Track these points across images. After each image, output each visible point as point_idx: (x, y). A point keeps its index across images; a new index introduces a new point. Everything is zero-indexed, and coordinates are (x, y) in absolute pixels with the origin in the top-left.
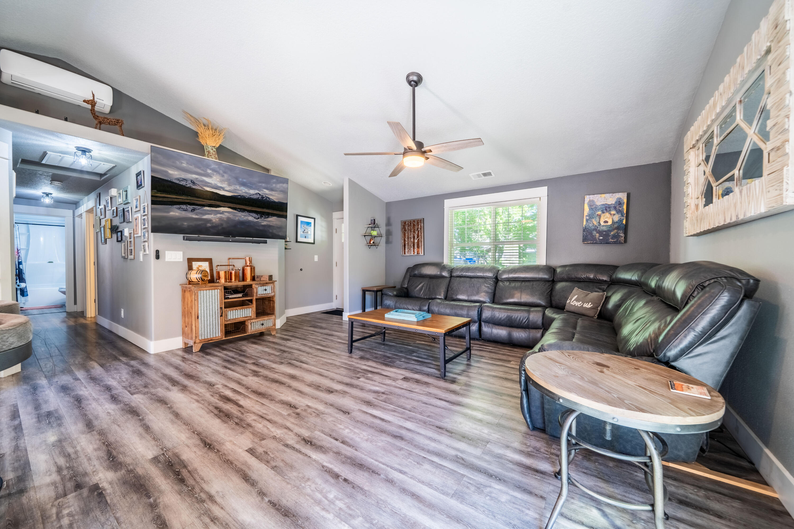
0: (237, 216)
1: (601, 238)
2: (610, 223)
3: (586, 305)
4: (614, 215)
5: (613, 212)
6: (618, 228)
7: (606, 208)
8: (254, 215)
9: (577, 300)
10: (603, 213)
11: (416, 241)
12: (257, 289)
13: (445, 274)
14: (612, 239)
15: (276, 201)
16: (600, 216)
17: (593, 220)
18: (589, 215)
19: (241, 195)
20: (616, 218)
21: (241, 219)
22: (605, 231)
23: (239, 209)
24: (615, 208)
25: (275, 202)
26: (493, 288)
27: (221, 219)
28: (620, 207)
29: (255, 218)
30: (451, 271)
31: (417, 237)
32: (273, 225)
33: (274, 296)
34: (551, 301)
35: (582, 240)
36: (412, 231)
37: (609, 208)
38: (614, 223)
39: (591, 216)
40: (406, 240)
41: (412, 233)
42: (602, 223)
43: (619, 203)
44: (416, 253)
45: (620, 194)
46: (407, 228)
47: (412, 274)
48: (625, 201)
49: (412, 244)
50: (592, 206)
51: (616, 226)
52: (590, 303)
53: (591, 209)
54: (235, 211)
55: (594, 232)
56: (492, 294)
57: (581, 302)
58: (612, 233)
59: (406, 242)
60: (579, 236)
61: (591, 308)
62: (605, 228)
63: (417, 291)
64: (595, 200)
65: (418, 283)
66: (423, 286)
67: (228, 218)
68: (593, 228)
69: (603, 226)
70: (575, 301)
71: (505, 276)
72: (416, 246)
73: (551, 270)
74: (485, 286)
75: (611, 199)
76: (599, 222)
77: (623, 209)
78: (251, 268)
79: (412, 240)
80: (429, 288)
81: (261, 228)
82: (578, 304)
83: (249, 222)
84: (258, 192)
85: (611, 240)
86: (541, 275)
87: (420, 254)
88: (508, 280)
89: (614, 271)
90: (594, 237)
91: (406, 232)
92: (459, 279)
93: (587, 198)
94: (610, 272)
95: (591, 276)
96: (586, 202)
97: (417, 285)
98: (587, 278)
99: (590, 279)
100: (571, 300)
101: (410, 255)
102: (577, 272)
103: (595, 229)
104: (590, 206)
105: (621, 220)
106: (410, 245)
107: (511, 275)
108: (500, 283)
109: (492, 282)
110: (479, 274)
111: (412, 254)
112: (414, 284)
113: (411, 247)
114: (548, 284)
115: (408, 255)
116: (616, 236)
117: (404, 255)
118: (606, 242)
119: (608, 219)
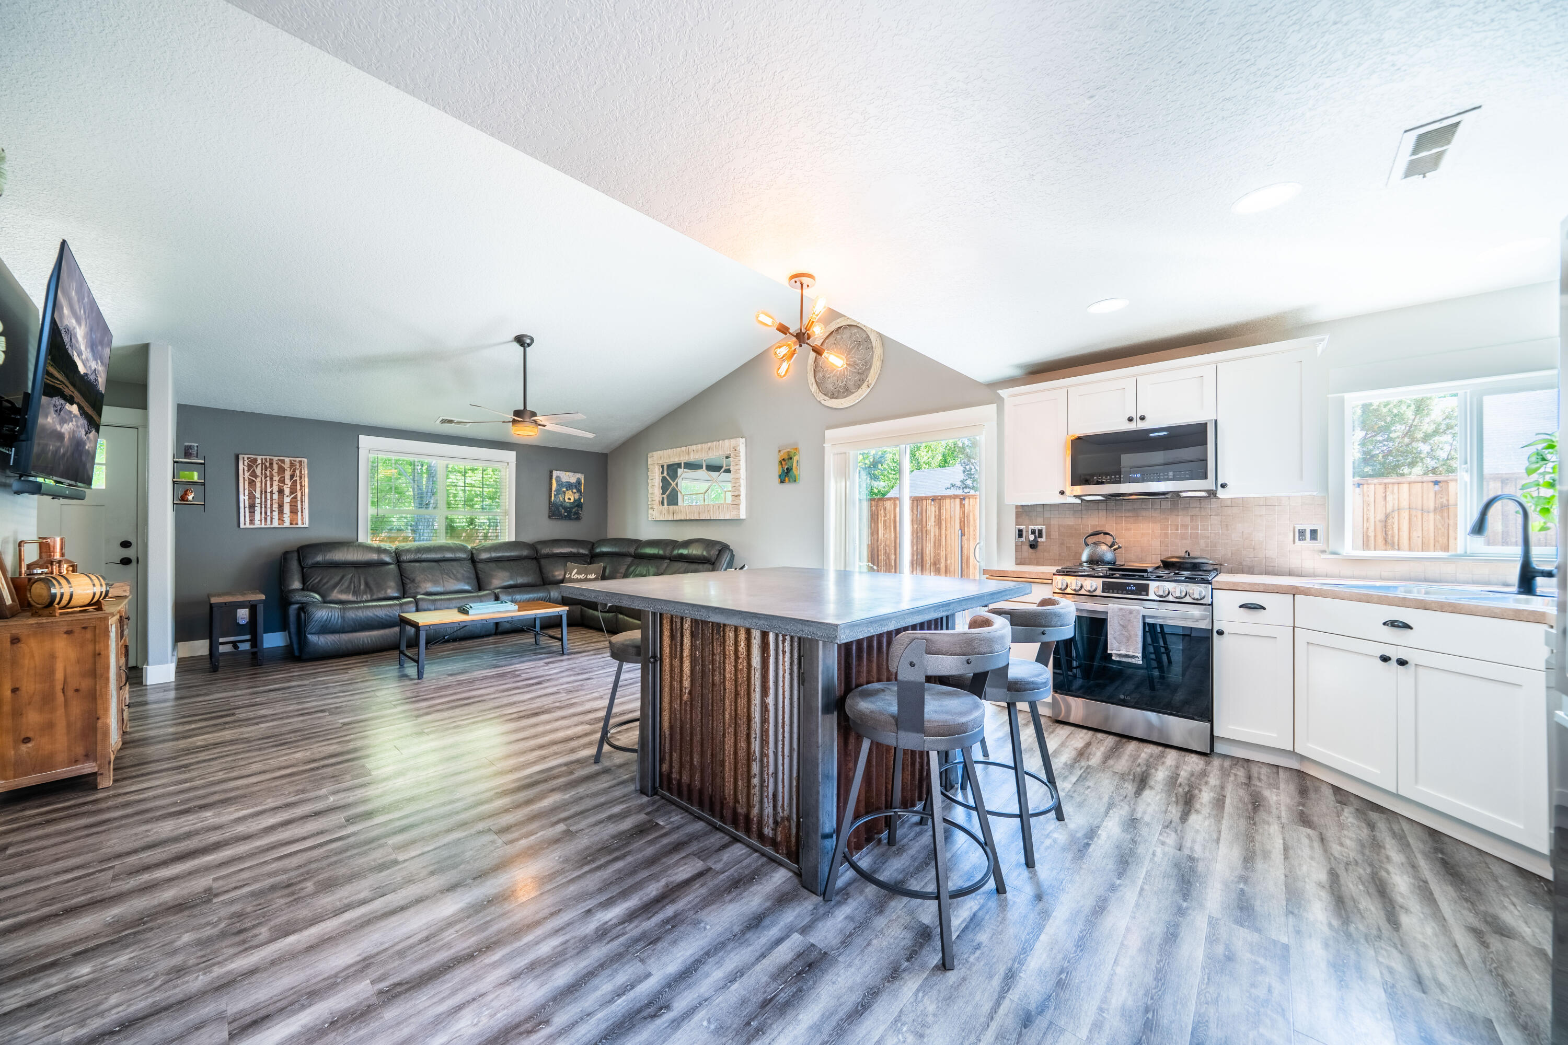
1: (565, 514)
2: (572, 500)
3: (589, 576)
4: (575, 493)
5: (574, 491)
6: (577, 506)
7: (570, 486)
9: (577, 573)
10: (567, 490)
11: (287, 500)
13: (387, 559)
14: (574, 515)
16: (564, 492)
17: (560, 496)
18: (556, 491)
20: (577, 496)
22: (569, 508)
24: (576, 487)
26: (474, 572)
28: (579, 487)
30: (397, 554)
31: (291, 493)
34: (543, 579)
35: (546, 515)
36: (276, 478)
37: (572, 486)
38: (575, 500)
39: (558, 492)
40: (258, 495)
41: (276, 483)
42: (567, 500)
43: (579, 482)
44: (287, 524)
45: (579, 474)
46: (258, 472)
48: (583, 481)
49: (275, 506)
50: (560, 483)
51: (576, 504)
52: (593, 574)
53: (558, 485)
55: (561, 508)
57: (583, 575)
58: (574, 510)
59: (258, 501)
60: (545, 511)
62: (568, 505)
63: (341, 591)
64: (561, 477)
65: (337, 578)
66: (350, 581)
68: (559, 504)
69: (567, 503)
70: (576, 575)
71: (484, 556)
72: (287, 509)
73: (533, 546)
75: (569, 477)
76: (564, 499)
77: (581, 488)
79: (276, 496)
80: (366, 583)
85: (572, 517)
86: (525, 552)
87: (300, 525)
88: (490, 560)
89: (592, 545)
90: (560, 512)
91: (259, 479)
92: (417, 564)
93: (555, 473)
94: (590, 546)
95: (574, 550)
96: (554, 477)
97: (332, 582)
98: (571, 553)
99: (574, 554)
100: (571, 574)
101: (269, 526)
102: (561, 547)
103: (561, 505)
104: (557, 481)
105: (580, 499)
106: (269, 506)
107: (494, 555)
108: (480, 566)
109: (468, 564)
110: (449, 555)
111: (276, 524)
112: (325, 581)
113: (272, 511)
114: (535, 562)
115: (263, 526)
116: (577, 513)
117: (248, 526)
118: (568, 518)
119: (570, 497)
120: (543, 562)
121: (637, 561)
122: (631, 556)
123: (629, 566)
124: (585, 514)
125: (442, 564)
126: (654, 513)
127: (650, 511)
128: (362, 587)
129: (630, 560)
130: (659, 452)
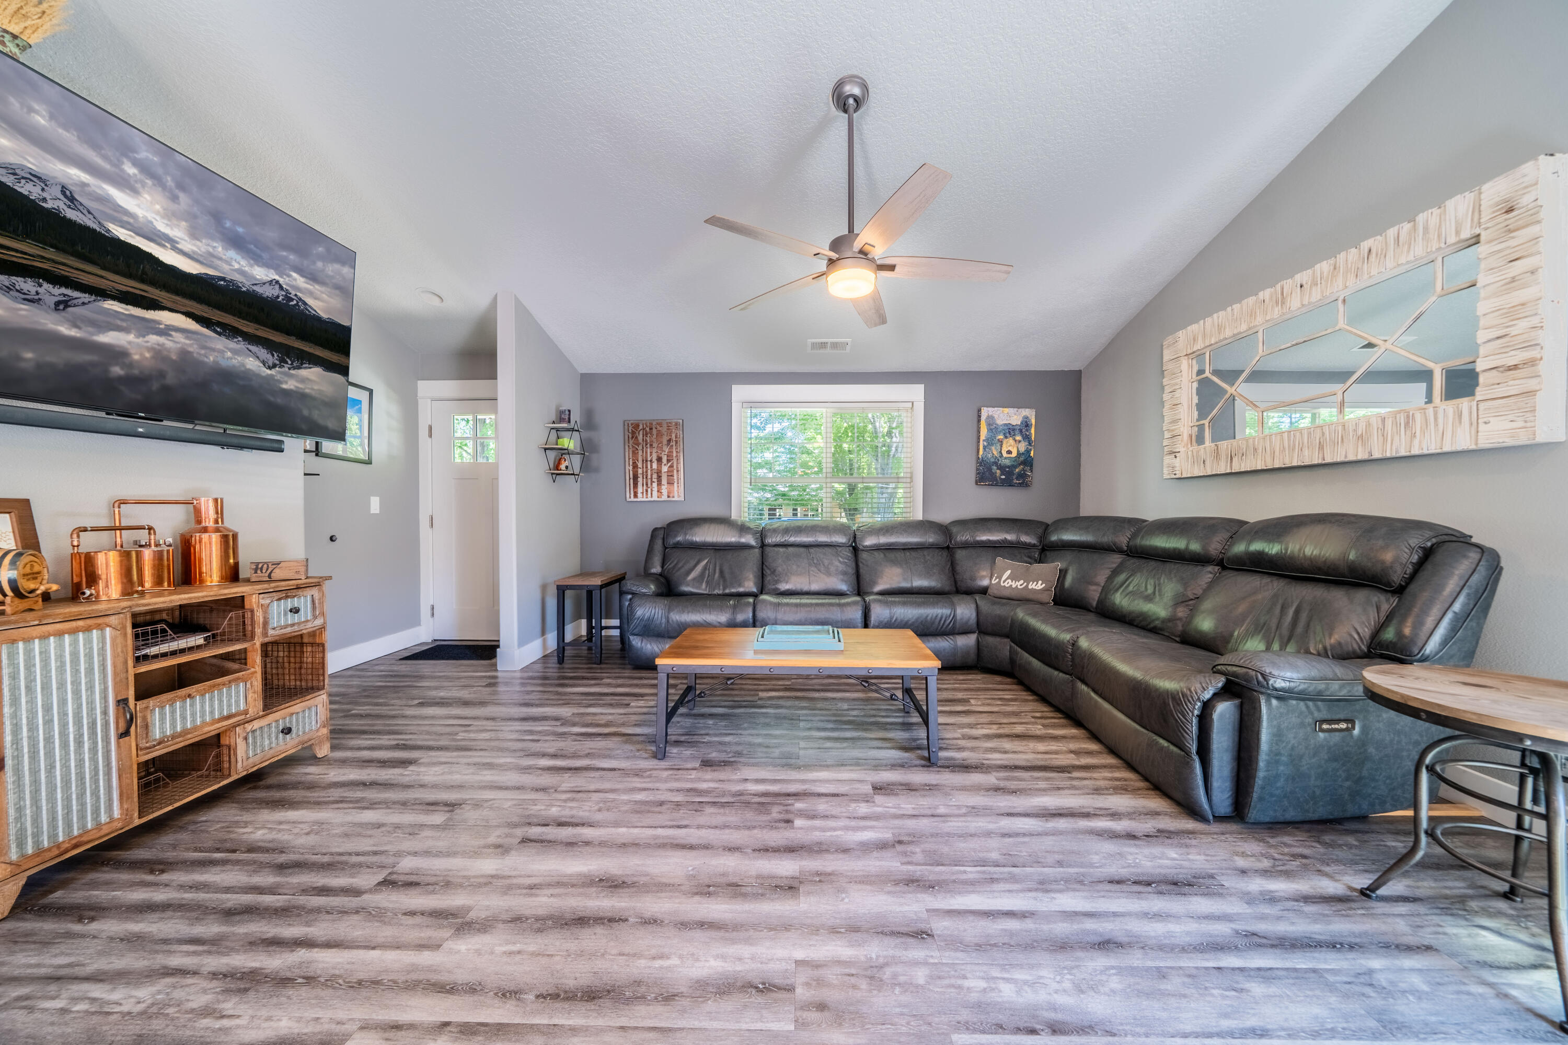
0: (213, 350)
1: (1003, 477)
2: (1014, 454)
3: (1032, 586)
4: (1020, 442)
5: (1018, 438)
6: (1024, 463)
7: (1010, 431)
8: (263, 352)
9: (1012, 577)
10: (1006, 437)
11: (665, 469)
12: (265, 609)
13: (749, 539)
14: (1017, 479)
15: (324, 315)
16: (1001, 442)
17: (993, 448)
18: (987, 440)
19: (229, 277)
20: (1023, 447)
21: (224, 363)
22: (1008, 467)
23: (219, 324)
24: (1021, 431)
25: (318, 319)
26: (854, 564)
27: (159, 353)
28: (1027, 430)
29: (264, 363)
30: (762, 534)
31: (668, 461)
32: (313, 393)
33: (323, 628)
34: (955, 582)
35: (973, 479)
36: (655, 445)
37: (1014, 430)
38: (1019, 454)
39: (990, 442)
40: (640, 465)
41: (654, 450)
42: (1005, 455)
43: (1026, 424)
44: (665, 496)
45: (1027, 410)
46: (640, 437)
47: (672, 541)
48: (1033, 421)
49: (655, 476)
50: (993, 428)
51: (1022, 459)
52: (1040, 582)
53: (990, 430)
54: (205, 331)
55: (995, 468)
56: (854, 577)
57: (1022, 582)
58: (1017, 470)
59: (640, 471)
60: (970, 473)
61: (1043, 590)
62: (1007, 462)
63: (694, 579)
64: (996, 416)
65: (692, 563)
66: (705, 568)
67: (184, 354)
68: (993, 460)
69: (1006, 458)
70: (1009, 581)
71: (869, 542)
72: (664, 481)
73: (944, 530)
74: (840, 562)
75: (1015, 417)
76: (1001, 452)
77: (1031, 433)
78: (225, 538)
79: (655, 466)
80: (721, 572)
81: (279, 401)
82: (1019, 584)
83: (247, 375)
84: (277, 278)
85: (1015, 481)
86: (931, 538)
87: (676, 499)
88: (878, 548)
89: (1044, 529)
90: (993, 475)
91: (640, 447)
92: (781, 550)
93: (985, 412)
94: (1040, 531)
95: (1010, 537)
96: (983, 418)
97: (687, 567)
98: (1005, 541)
99: (1010, 542)
100: (1000, 577)
101: (650, 499)
102: (990, 531)
103: (995, 463)
104: (989, 425)
105: (1028, 451)
106: (649, 477)
107: (883, 540)
108: (864, 556)
109: (848, 553)
110: (823, 538)
111: (655, 498)
112: (680, 565)
113: (652, 482)
114: (945, 553)
115: (645, 499)
116: (1022, 476)
117: (632, 499)
118: (1008, 483)
119: (1012, 448)
120: (960, 554)
121: (1132, 562)
122: (1120, 551)
123: (1115, 572)
124: (1038, 476)
125: (812, 550)
126: (1177, 462)
127: (1168, 460)
128: (717, 575)
129: (1116, 559)
130: (1194, 328)
